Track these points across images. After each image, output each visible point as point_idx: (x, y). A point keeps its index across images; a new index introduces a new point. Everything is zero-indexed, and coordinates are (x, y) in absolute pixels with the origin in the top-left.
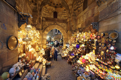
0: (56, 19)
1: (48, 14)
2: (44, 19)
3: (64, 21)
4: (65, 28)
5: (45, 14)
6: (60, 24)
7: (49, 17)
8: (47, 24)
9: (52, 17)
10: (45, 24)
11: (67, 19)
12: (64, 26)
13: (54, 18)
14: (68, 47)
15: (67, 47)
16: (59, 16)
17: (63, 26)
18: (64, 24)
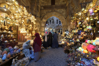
0: (54, 6)
1: (46, 2)
2: (42, 8)
3: (63, 7)
4: (64, 14)
5: (43, 2)
6: (58, 10)
7: (47, 5)
8: (45, 12)
9: (50, 4)
10: (43, 12)
11: (66, 4)
12: (63, 12)
13: (52, 5)
14: (67, 35)
15: (65, 35)
16: (57, 2)
17: (61, 12)
18: (62, 9)
